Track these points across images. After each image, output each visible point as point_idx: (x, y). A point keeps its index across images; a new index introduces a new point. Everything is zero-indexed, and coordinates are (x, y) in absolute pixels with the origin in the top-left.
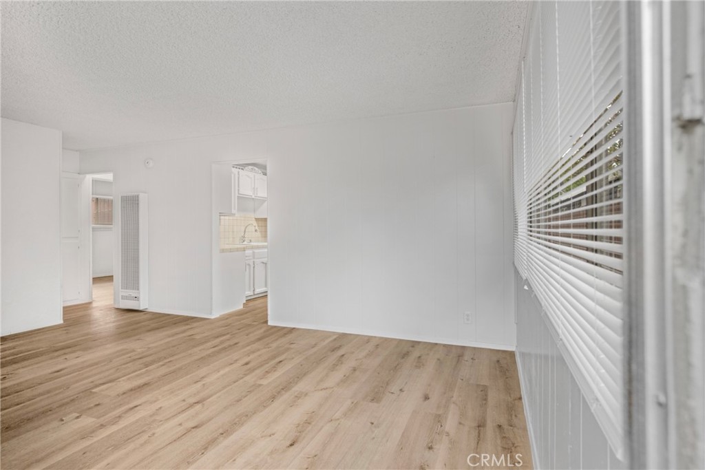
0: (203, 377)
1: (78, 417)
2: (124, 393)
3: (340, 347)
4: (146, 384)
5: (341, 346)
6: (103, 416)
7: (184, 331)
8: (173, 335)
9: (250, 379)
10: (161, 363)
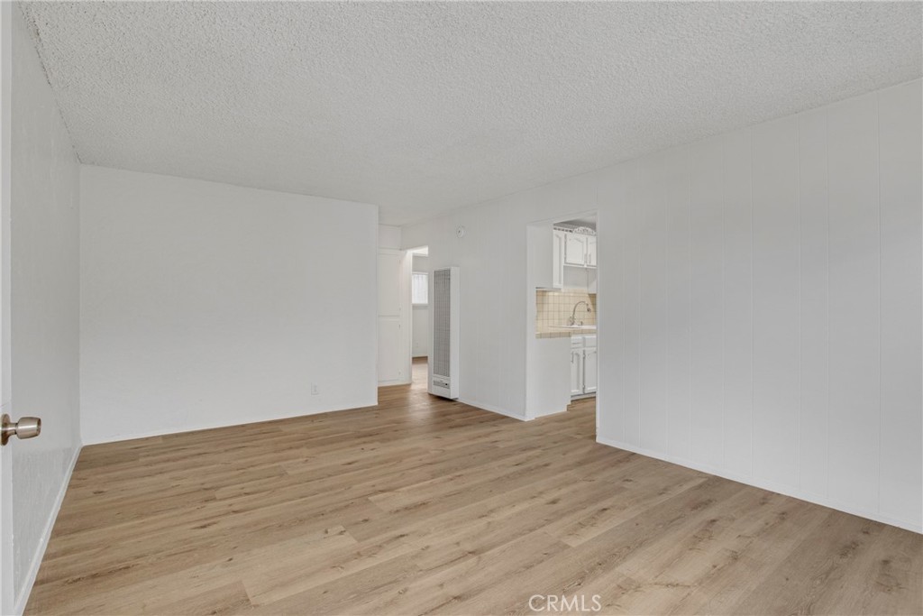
0: (492, 511)
1: (341, 533)
2: (397, 511)
3: (707, 504)
4: (424, 504)
5: (710, 501)
6: (365, 539)
7: (488, 435)
8: (474, 438)
9: (554, 531)
10: (450, 476)
